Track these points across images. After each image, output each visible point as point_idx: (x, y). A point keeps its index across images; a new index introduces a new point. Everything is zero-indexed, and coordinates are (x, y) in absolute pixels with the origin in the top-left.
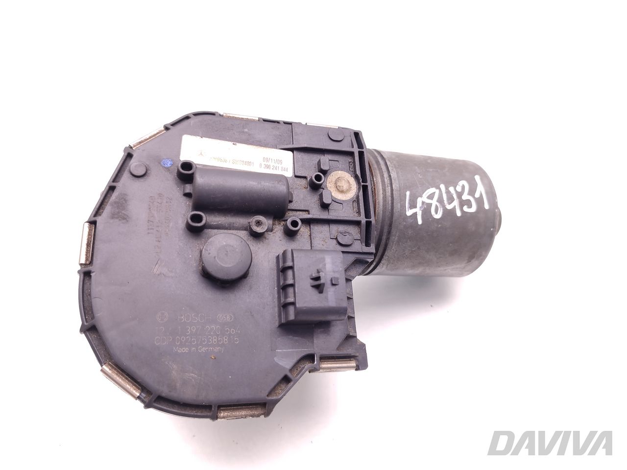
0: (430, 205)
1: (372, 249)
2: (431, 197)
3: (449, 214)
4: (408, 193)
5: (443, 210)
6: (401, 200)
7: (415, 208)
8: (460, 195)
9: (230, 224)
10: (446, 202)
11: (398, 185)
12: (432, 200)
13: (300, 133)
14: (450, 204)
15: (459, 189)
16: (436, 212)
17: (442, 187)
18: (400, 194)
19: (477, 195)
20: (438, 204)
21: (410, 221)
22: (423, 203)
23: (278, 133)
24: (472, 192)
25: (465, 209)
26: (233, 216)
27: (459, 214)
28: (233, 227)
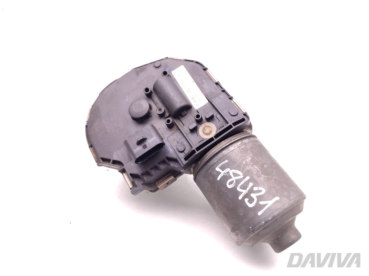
0: (230, 177)
1: (185, 162)
2: (235, 175)
3: (235, 192)
4: (227, 161)
5: (234, 187)
6: (219, 160)
7: (222, 170)
8: (251, 191)
9: (157, 103)
10: (240, 185)
11: (226, 153)
12: (234, 177)
13: (220, 98)
14: (241, 188)
15: (255, 189)
16: (230, 184)
17: (248, 178)
18: (222, 157)
19: (262, 203)
20: (235, 181)
21: (215, 173)
22: (228, 173)
23: (213, 91)
24: (260, 198)
25: (246, 200)
26: (160, 101)
27: (240, 198)
28: (157, 105)
